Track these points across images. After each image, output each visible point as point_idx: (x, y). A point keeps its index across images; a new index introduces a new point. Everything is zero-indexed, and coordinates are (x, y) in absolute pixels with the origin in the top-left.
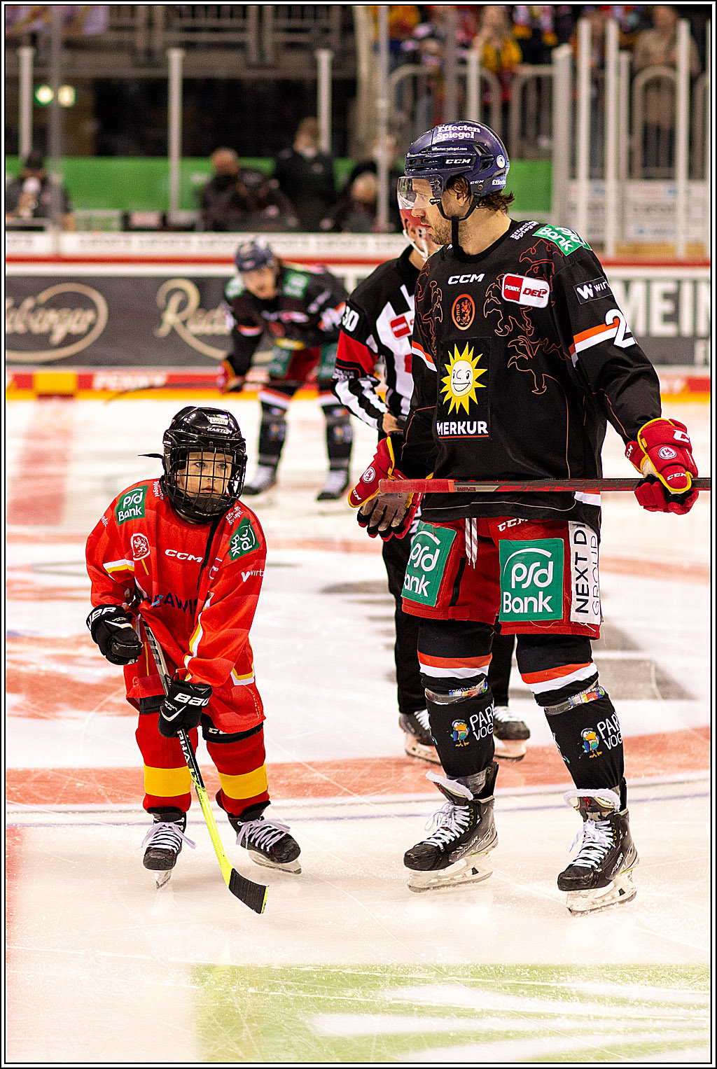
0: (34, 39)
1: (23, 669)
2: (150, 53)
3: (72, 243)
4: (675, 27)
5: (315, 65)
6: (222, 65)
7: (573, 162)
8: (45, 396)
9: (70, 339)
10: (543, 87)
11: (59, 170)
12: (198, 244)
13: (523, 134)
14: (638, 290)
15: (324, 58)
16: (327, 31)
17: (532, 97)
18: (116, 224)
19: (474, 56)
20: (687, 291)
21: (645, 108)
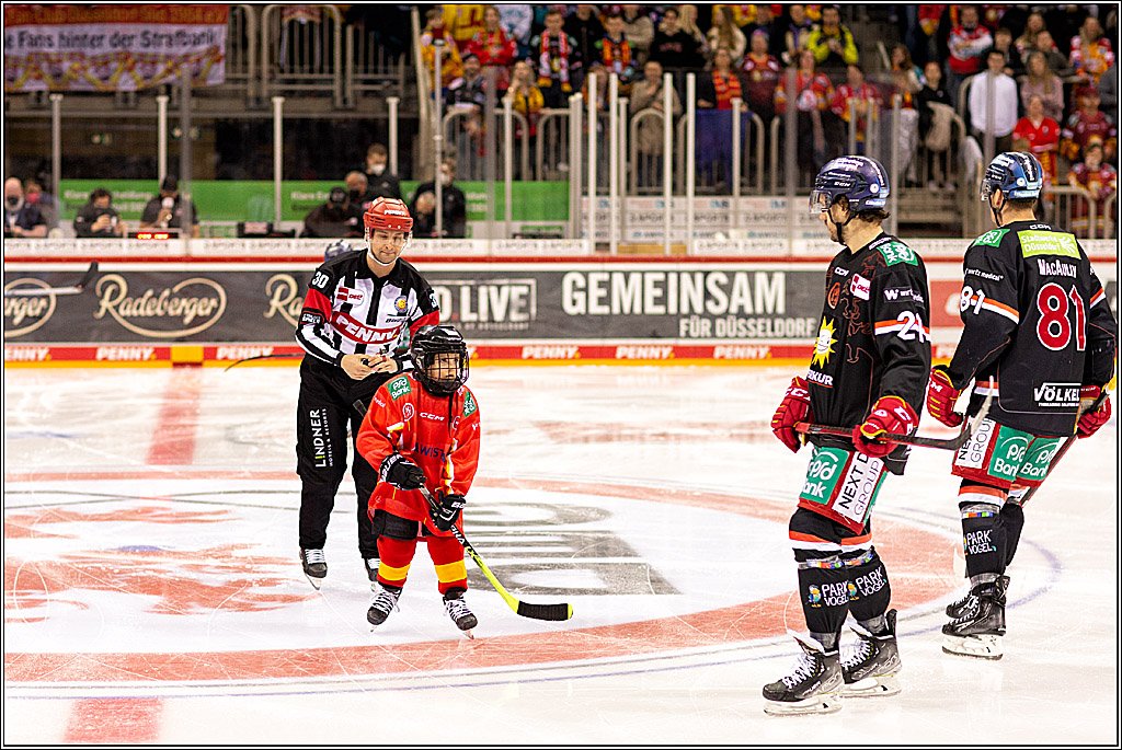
0: (168, 89)
1: (162, 576)
2: (258, 99)
3: (199, 247)
4: (662, 78)
5: (386, 108)
6: (315, 109)
7: (585, 183)
8: (177, 365)
9: (198, 320)
10: (562, 124)
11: (189, 190)
12: (296, 247)
13: (546, 161)
14: (635, 279)
15: (393, 102)
16: (395, 82)
17: (553, 133)
18: (234, 231)
19: (508, 101)
20: (673, 278)
21: (639, 141)
